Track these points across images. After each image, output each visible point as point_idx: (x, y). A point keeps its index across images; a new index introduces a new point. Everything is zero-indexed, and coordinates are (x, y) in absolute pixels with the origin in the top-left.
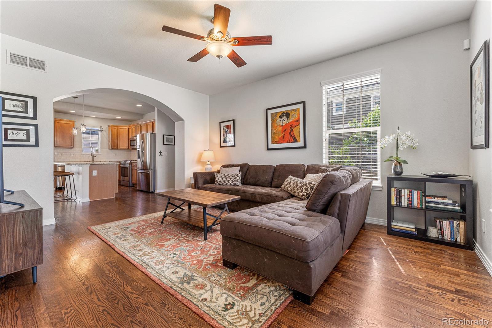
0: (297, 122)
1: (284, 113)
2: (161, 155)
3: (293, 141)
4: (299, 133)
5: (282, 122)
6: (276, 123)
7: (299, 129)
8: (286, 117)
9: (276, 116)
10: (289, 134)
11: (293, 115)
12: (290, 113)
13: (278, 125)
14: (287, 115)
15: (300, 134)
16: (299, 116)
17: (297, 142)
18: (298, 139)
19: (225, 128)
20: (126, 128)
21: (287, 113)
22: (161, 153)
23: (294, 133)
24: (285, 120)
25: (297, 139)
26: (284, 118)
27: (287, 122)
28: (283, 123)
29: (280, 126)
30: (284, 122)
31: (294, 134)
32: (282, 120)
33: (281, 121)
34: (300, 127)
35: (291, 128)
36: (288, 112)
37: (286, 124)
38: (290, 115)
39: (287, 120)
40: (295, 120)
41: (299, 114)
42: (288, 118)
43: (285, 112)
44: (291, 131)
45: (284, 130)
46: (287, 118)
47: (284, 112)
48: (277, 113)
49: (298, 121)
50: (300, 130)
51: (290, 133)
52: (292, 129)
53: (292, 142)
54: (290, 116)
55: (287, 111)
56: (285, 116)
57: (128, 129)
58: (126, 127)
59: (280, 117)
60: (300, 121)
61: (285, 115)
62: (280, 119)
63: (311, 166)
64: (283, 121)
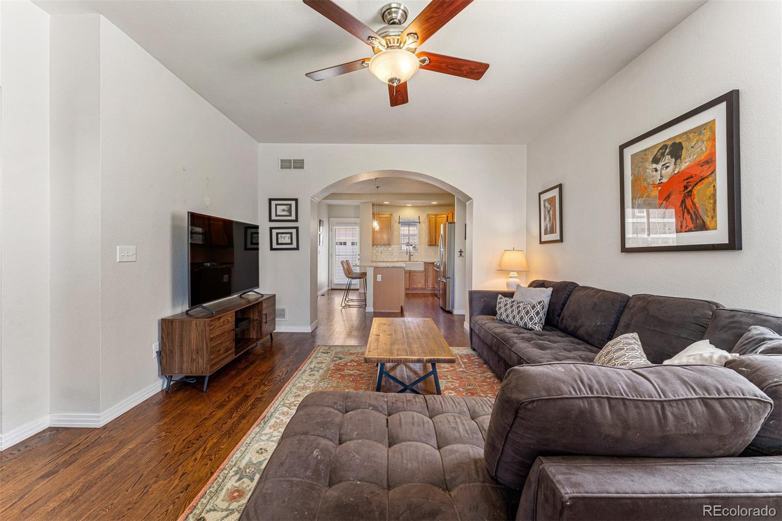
0: (706, 167)
1: (665, 147)
2: (461, 255)
3: (691, 226)
4: (712, 201)
5: (659, 172)
6: (645, 180)
7: (714, 186)
8: (672, 158)
9: (644, 160)
10: (681, 206)
11: (692, 147)
12: (684, 144)
13: (649, 184)
14: (675, 150)
15: (715, 202)
16: (714, 146)
17: (707, 230)
18: (710, 219)
19: (547, 204)
20: (445, 216)
21: (674, 143)
22: (462, 254)
23: (696, 200)
24: (667, 167)
25: (707, 220)
26: (667, 161)
27: (674, 171)
28: (661, 176)
29: (654, 186)
30: (664, 172)
31: (694, 205)
32: (659, 167)
33: (656, 170)
34: (715, 180)
35: (686, 187)
36: (677, 141)
37: (673, 178)
38: (683, 148)
39: (675, 164)
40: (700, 161)
41: (714, 139)
42: (676, 160)
43: (670, 143)
44: (685, 196)
45: (665, 196)
46: (673, 160)
47: (667, 143)
48: (645, 150)
49: (710, 161)
50: (715, 190)
51: (683, 202)
52: (691, 191)
53: (690, 230)
54: (684, 152)
55: (674, 138)
56: (670, 153)
57: (447, 217)
58: (444, 214)
59: (656, 161)
60: (715, 161)
61: (668, 151)
62: (654, 166)
63: (727, 314)
64: (662, 169)
